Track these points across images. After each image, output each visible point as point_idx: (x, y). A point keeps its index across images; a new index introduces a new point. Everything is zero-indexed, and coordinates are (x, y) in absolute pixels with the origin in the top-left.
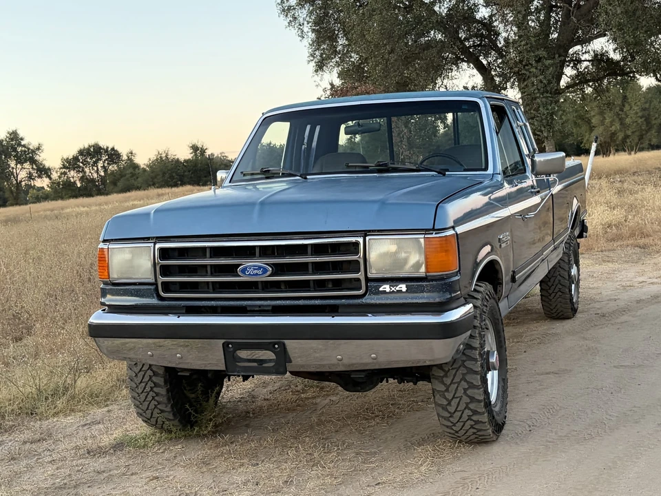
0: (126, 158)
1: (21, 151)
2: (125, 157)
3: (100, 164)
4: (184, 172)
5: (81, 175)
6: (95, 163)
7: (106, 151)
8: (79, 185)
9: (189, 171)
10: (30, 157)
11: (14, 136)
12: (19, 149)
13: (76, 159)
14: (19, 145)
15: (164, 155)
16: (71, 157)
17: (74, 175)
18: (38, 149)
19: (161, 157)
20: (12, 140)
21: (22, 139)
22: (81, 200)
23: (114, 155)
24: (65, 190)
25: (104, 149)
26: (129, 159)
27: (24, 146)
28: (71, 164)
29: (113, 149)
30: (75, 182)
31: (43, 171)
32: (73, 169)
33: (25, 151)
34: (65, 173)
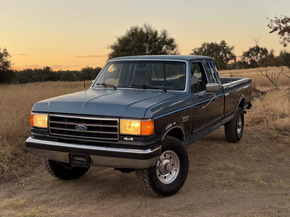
1: (225, 49)
2: (269, 52)
3: (259, 55)
5: (250, 59)
6: (257, 54)
7: (262, 49)
8: (249, 63)
10: (227, 51)
11: (223, 43)
12: (225, 48)
13: (249, 53)
14: (225, 46)
16: (247, 52)
17: (248, 60)
18: (233, 48)
19: (282, 53)
20: (222, 44)
21: (226, 44)
22: (251, 69)
23: (265, 51)
24: (243, 65)
25: (260, 48)
26: (272, 53)
27: (227, 47)
28: (247, 54)
29: (265, 49)
30: (247, 62)
31: (234, 57)
32: (247, 56)
33: (227, 49)
34: (244, 58)
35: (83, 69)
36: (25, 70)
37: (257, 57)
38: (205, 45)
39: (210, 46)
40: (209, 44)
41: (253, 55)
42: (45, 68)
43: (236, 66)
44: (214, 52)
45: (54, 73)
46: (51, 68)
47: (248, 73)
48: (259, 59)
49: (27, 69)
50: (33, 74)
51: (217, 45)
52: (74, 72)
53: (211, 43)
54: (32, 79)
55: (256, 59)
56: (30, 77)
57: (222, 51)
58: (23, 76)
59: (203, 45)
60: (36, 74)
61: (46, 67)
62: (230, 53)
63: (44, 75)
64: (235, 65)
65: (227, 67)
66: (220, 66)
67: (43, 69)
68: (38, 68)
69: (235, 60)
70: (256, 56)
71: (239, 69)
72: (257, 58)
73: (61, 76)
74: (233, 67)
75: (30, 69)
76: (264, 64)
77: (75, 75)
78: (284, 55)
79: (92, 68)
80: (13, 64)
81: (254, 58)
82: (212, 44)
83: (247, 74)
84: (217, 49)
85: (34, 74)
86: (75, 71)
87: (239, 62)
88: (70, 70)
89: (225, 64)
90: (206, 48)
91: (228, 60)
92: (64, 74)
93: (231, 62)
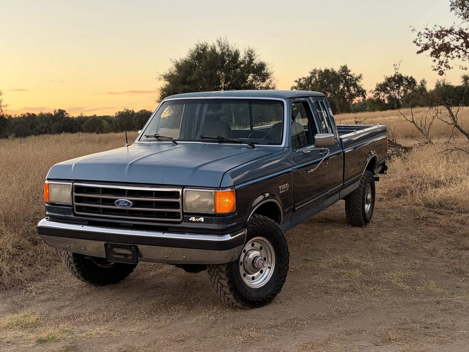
0: (420, 84)
2: (418, 84)
3: (402, 88)
4: (454, 95)
5: (388, 95)
6: (398, 87)
7: (406, 79)
8: (386, 102)
9: (458, 95)
10: (352, 82)
11: (345, 69)
12: (347, 78)
13: (385, 85)
14: (348, 75)
15: (442, 83)
16: (382, 83)
17: (384, 97)
18: (360, 77)
19: (440, 85)
20: (343, 71)
21: (349, 71)
22: (389, 112)
23: (411, 82)
24: (377, 105)
25: (405, 78)
26: (422, 85)
27: (351, 76)
28: (382, 88)
29: (411, 78)
30: (384, 100)
31: (362, 92)
32: (383, 91)
33: (350, 79)
34: (378, 94)
35: (119, 112)
36: (24, 115)
37: (399, 92)
38: (315, 73)
39: (323, 74)
40: (321, 71)
41: (392, 88)
42: (57, 111)
43: (366, 106)
44: (330, 84)
45: (71, 120)
46: (67, 112)
47: (384, 117)
48: (402, 95)
49: (28, 114)
50: (37, 122)
51: (334, 73)
52: (105, 118)
53: (325, 70)
54: (36, 131)
55: (397, 95)
56: (32, 127)
57: (342, 82)
58: (22, 125)
59: (312, 73)
60: (42, 122)
61: (59, 110)
62: (355, 85)
63: (56, 124)
64: (363, 105)
65: (352, 108)
66: (340, 106)
67: (54, 114)
68: (45, 112)
69: (364, 97)
70: (397, 91)
71: (370, 111)
72: (399, 94)
73: (83, 125)
74: (362, 108)
75: (33, 114)
76: (411, 103)
77: (105, 123)
78: (441, 88)
79: (133, 112)
80: (6, 106)
81: (395, 93)
82: (327, 71)
83: (384, 119)
84: (335, 79)
85: (39, 122)
86: (106, 116)
87: (370, 100)
88: (98, 115)
89: (348, 104)
90: (317, 78)
91: (352, 96)
92: (88, 121)
93: (357, 100)
